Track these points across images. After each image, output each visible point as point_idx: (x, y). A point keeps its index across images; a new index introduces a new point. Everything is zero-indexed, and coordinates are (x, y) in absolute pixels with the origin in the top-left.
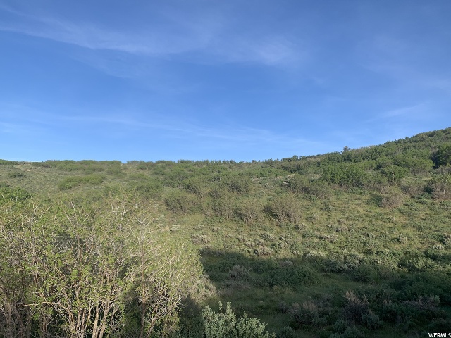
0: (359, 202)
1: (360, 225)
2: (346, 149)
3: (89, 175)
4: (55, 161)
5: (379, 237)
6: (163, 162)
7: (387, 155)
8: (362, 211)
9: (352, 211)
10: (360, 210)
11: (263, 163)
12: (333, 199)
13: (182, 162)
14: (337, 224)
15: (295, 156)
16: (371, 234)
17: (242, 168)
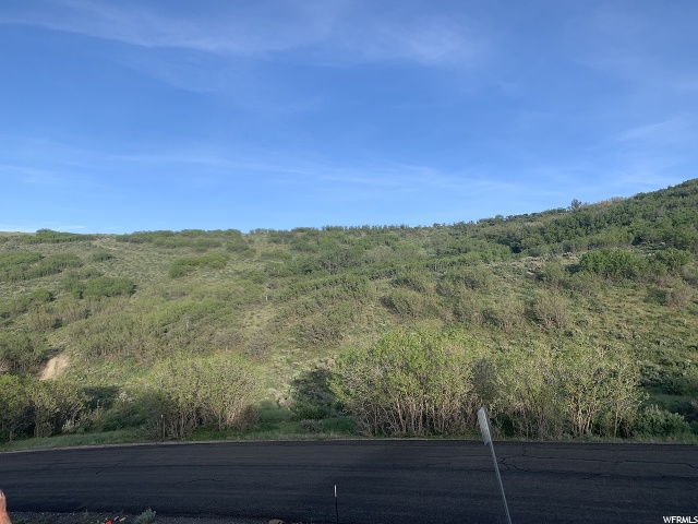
0: (634, 299)
1: (645, 330)
2: (575, 203)
3: (204, 254)
4: (146, 233)
5: (672, 344)
6: (301, 230)
7: (644, 217)
8: (642, 313)
9: (629, 311)
10: (639, 310)
11: (451, 227)
12: (600, 295)
13: (329, 229)
14: (615, 329)
15: (498, 217)
16: (662, 341)
17: (421, 237)
